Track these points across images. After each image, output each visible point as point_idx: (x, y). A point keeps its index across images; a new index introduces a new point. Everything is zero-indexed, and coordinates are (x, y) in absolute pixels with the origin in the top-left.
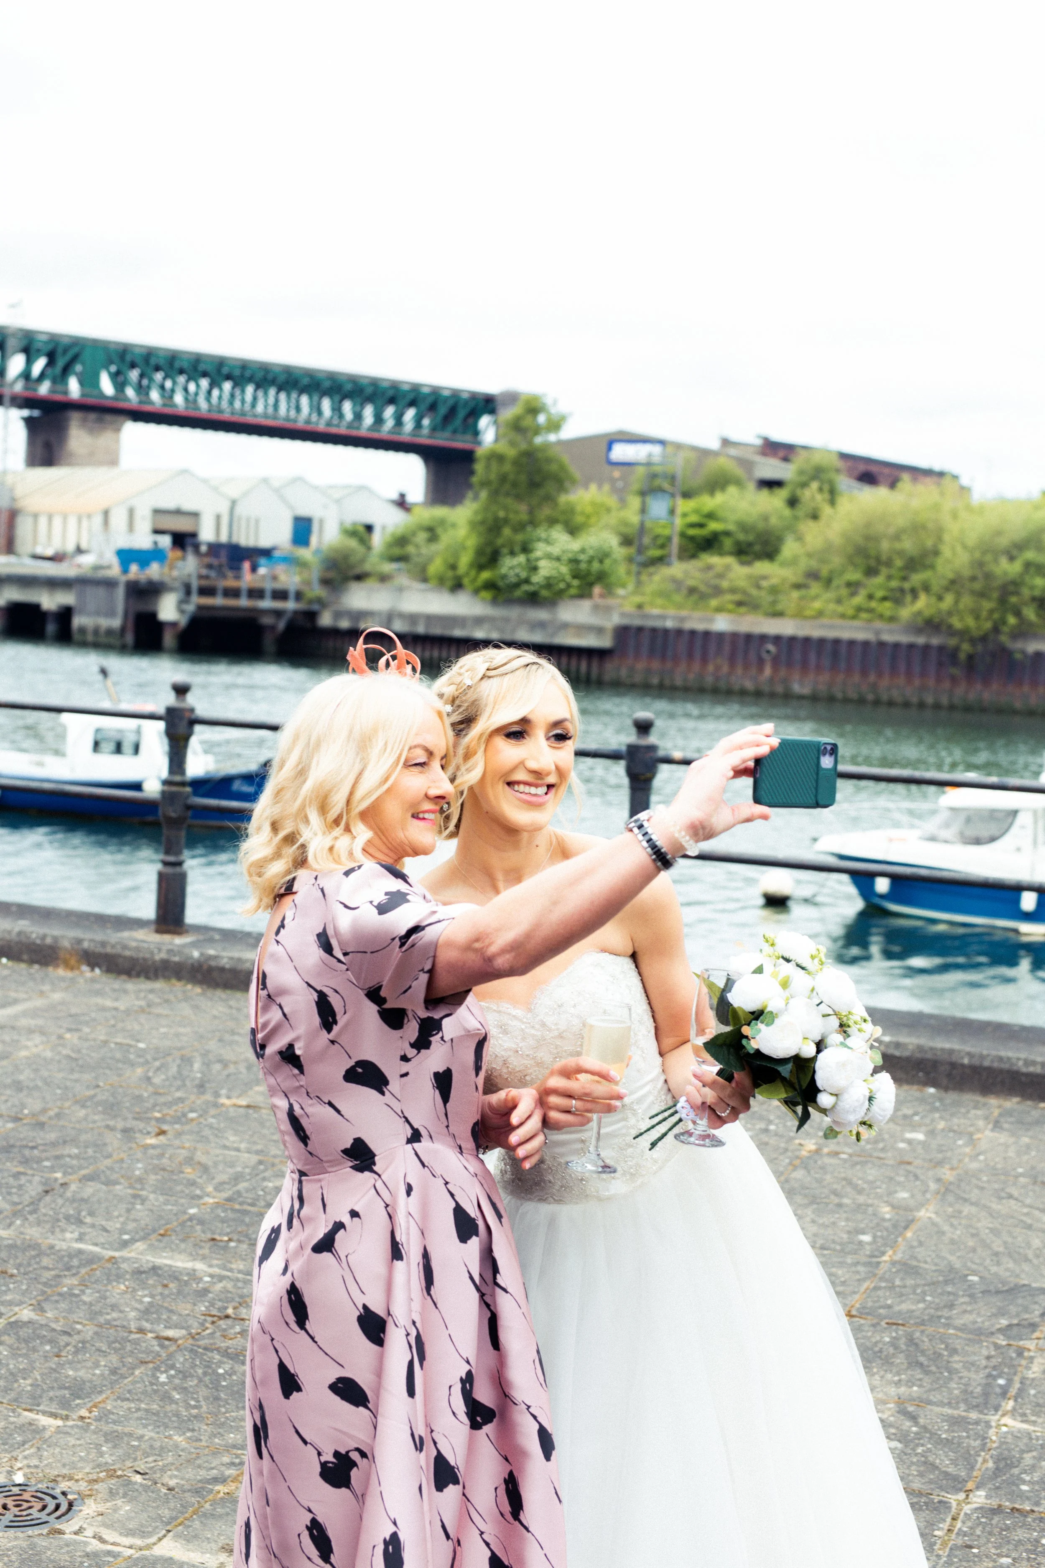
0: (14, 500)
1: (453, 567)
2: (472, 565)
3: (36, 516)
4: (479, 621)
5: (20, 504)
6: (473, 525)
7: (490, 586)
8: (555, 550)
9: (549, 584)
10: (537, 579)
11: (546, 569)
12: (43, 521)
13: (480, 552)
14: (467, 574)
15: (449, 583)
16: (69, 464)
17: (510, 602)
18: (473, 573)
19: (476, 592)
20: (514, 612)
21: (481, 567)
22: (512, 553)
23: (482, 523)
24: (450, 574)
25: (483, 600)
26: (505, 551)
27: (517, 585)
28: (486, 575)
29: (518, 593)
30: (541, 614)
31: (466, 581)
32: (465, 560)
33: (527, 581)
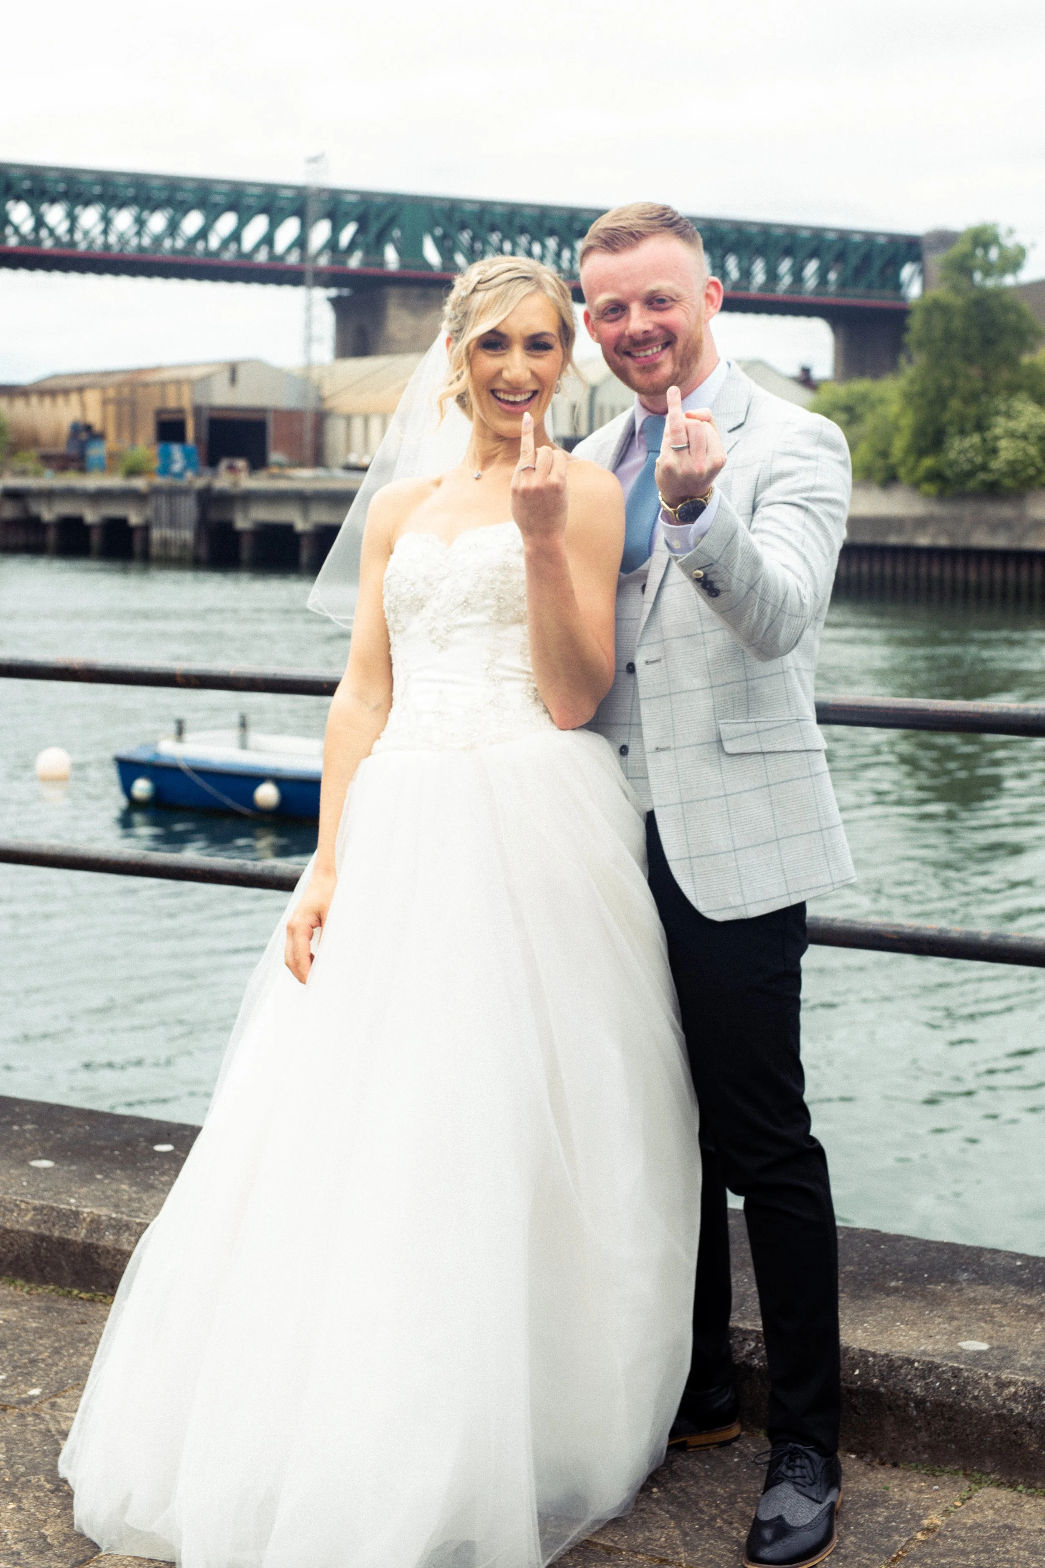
0: (321, 399)
1: (884, 454)
2: (908, 451)
3: (348, 418)
4: (920, 523)
5: (329, 404)
6: (908, 398)
7: (935, 476)
8: (1020, 425)
9: (1014, 468)
10: (996, 464)
11: (1008, 450)
12: (357, 424)
13: (919, 432)
14: (903, 462)
15: (879, 476)
16: (388, 352)
17: (962, 496)
18: (911, 460)
19: (916, 485)
20: (967, 510)
21: (921, 453)
22: (963, 432)
23: (922, 394)
24: (880, 463)
25: (927, 495)
26: (951, 430)
27: (971, 474)
28: (928, 462)
29: (972, 484)
30: (1006, 511)
31: (902, 472)
32: (899, 445)
33: (984, 468)
